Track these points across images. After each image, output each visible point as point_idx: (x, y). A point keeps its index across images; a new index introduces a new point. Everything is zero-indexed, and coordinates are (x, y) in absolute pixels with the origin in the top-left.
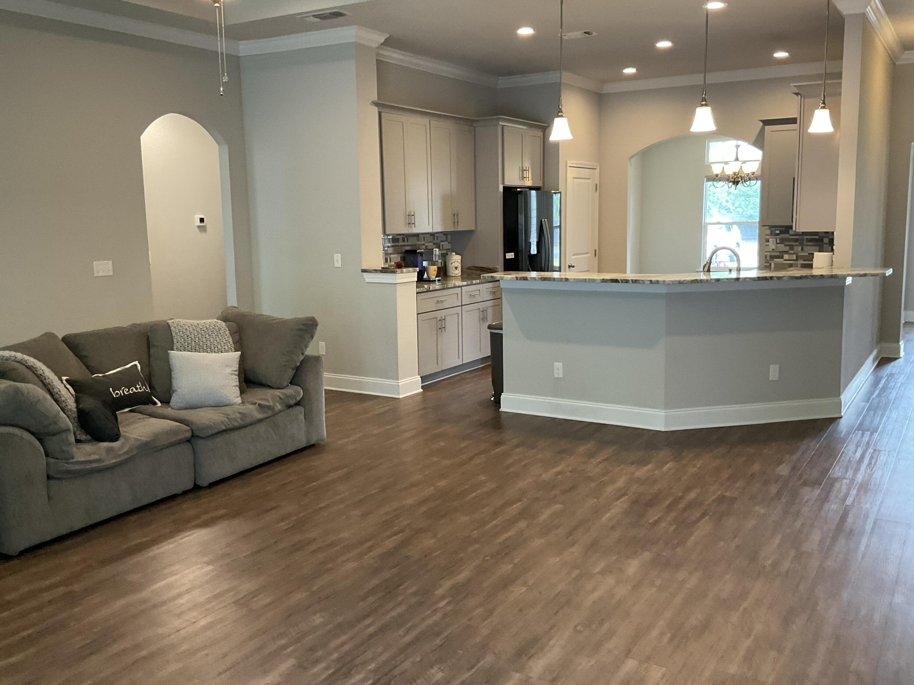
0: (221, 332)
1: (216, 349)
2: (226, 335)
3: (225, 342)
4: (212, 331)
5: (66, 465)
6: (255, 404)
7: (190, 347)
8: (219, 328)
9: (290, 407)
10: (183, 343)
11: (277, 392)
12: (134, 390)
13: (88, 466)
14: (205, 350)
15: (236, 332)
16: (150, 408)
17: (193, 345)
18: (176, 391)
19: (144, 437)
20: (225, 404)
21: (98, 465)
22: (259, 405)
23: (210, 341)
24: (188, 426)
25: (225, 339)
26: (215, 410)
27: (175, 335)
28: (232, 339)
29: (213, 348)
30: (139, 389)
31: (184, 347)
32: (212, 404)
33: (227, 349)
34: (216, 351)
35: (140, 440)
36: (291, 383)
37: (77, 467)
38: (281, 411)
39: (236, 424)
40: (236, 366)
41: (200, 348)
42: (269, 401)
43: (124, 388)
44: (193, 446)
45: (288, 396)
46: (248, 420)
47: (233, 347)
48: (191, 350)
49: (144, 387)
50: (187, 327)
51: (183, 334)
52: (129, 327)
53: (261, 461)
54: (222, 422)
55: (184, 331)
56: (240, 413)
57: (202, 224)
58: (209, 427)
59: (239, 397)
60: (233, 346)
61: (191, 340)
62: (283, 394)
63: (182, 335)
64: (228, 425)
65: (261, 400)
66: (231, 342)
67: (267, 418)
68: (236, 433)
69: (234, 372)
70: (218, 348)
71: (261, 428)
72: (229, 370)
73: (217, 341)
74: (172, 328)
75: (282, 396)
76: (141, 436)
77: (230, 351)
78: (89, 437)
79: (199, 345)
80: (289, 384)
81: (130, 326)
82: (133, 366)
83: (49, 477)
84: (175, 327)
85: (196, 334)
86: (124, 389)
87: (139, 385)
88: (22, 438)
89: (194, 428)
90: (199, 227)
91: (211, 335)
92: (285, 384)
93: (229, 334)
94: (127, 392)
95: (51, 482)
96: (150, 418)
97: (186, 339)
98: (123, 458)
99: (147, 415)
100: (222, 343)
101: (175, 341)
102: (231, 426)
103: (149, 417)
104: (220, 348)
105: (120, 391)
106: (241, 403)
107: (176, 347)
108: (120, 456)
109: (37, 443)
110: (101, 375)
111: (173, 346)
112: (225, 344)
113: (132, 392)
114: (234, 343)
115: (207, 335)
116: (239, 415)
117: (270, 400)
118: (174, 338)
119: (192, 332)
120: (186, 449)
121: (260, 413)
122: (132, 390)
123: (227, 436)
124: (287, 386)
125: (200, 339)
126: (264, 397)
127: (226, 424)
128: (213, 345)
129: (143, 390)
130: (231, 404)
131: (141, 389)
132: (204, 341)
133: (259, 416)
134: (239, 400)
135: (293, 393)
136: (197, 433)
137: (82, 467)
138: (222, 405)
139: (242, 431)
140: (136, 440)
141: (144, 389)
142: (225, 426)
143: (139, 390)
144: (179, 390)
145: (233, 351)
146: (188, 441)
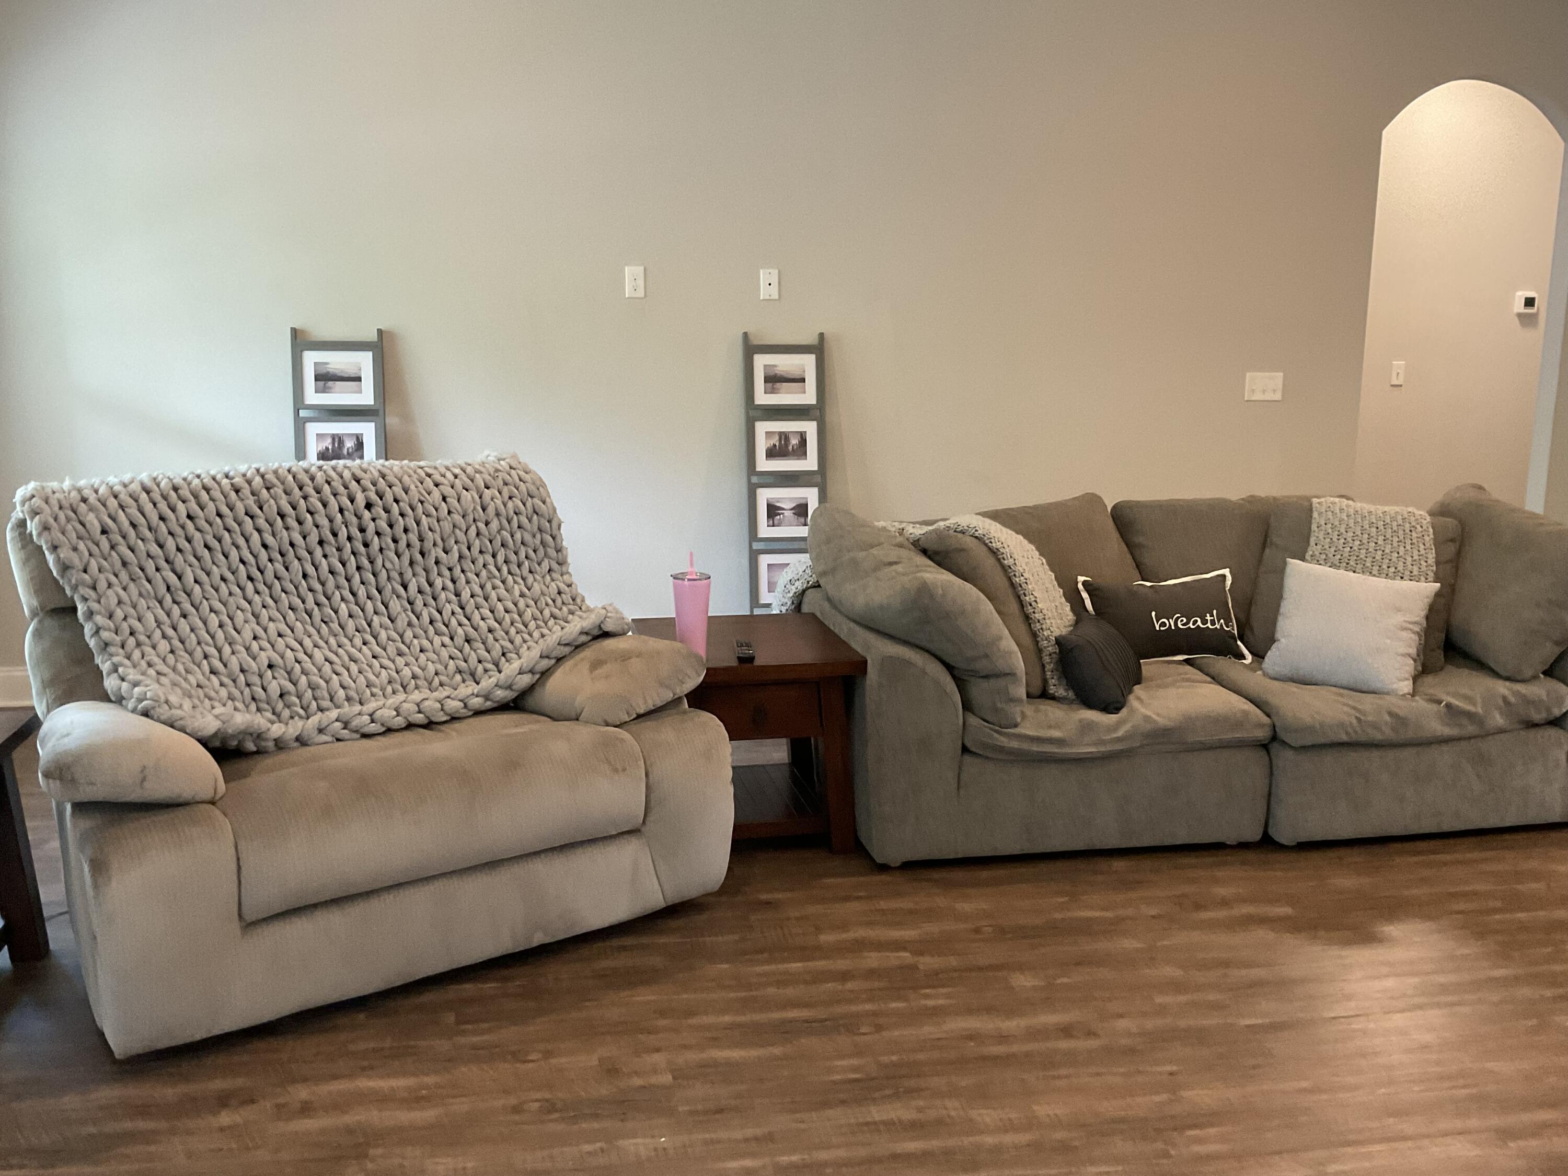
0: (1414, 534)
1: (1392, 569)
2: (1424, 544)
3: (1416, 557)
4: (1395, 531)
5: (996, 735)
6: (1440, 702)
7: (1339, 556)
8: (1413, 527)
9: (1532, 725)
10: (1327, 547)
11: (1502, 688)
12: (1199, 623)
13: (1035, 748)
14: (1368, 567)
15: (1452, 540)
16: (1221, 664)
17: (1346, 555)
18: (1279, 640)
19: (1164, 717)
20: (1371, 689)
21: (1056, 750)
22: (1448, 706)
23: (1383, 551)
24: (1268, 716)
25: (1419, 551)
26: (1341, 695)
27: (1316, 529)
28: (1436, 553)
29: (1385, 567)
30: (1212, 622)
31: (1327, 555)
32: (1345, 683)
33: (1415, 573)
34: (1390, 575)
35: (1155, 721)
36: (1545, 673)
37: (1015, 744)
38: (1501, 731)
39: (1378, 736)
40: (1418, 613)
41: (1358, 562)
42: (1475, 705)
43: (1179, 615)
44: (1270, 760)
45: (1527, 701)
46: (1410, 734)
47: (1432, 571)
48: (1338, 565)
49: (1222, 621)
50: (1344, 516)
51: (1332, 528)
52: (1241, 502)
53: (1428, 826)
54: (1342, 725)
55: (1337, 523)
56: (1390, 714)
57: (1530, 311)
58: (1310, 729)
59: (1407, 679)
60: (1434, 568)
61: (1344, 544)
62: (1516, 694)
63: (1330, 531)
64: (1356, 732)
65: (1455, 695)
66: (1431, 560)
67: (1459, 739)
68: (1375, 754)
69: (1411, 626)
70: (1396, 568)
71: (1444, 757)
72: (1400, 619)
73: (1398, 553)
74: (1315, 515)
75: (1512, 700)
76: (1158, 715)
77: (1423, 579)
78: (1071, 694)
79: (1357, 556)
80: (1542, 676)
81: (1243, 499)
82: (1218, 576)
83: (965, 750)
84: (1320, 514)
85: (1359, 533)
86: (1178, 618)
87: (1212, 615)
88: (924, 672)
89: (1278, 724)
90: (1519, 315)
91: (1391, 539)
92: (1529, 673)
93: (1432, 542)
94: (1183, 625)
95: (968, 759)
96: (1211, 683)
97: (1335, 539)
98: (1109, 748)
99: (1207, 675)
100: (1409, 559)
101: (1312, 540)
102: (1363, 738)
103: (1209, 679)
104: (1400, 568)
105: (1171, 620)
106: (1409, 694)
107: (1311, 553)
108: (1102, 742)
109: (951, 686)
110: (1148, 584)
111: (1305, 552)
112: (1414, 563)
113: (1192, 627)
114: (1438, 563)
115: (1381, 538)
116: (1387, 718)
117: (1479, 700)
118: (1312, 534)
119: (1350, 528)
120: (1254, 762)
121: (1448, 725)
122: (1196, 621)
123: (1353, 756)
124: (1535, 677)
125: (1363, 544)
126: (1465, 691)
127: (1350, 730)
128: (1388, 561)
129: (1218, 627)
130: (1386, 691)
131: (1213, 623)
132: (1370, 550)
133: (1439, 728)
134: (1406, 686)
135: (1545, 698)
136: (1282, 735)
137: (1025, 746)
138: (1365, 689)
139: (1391, 754)
140: (1147, 718)
141: (1221, 625)
142: (1347, 733)
143: (1209, 625)
144: (1283, 640)
145: (1431, 579)
146: (1265, 746)
